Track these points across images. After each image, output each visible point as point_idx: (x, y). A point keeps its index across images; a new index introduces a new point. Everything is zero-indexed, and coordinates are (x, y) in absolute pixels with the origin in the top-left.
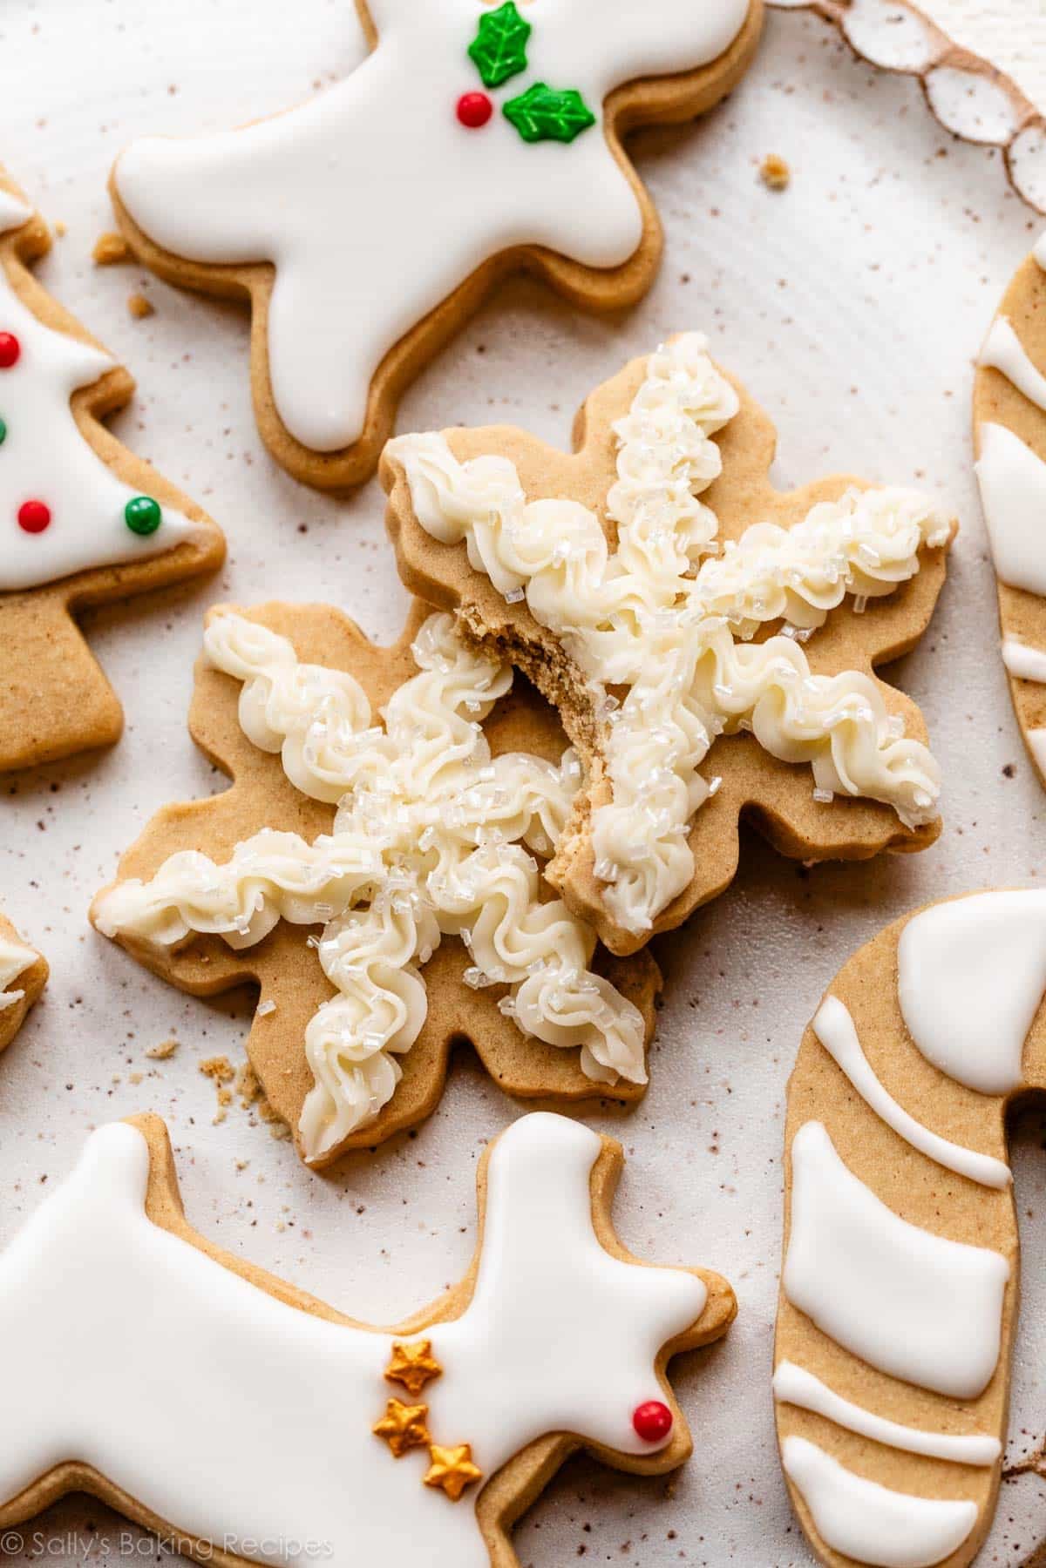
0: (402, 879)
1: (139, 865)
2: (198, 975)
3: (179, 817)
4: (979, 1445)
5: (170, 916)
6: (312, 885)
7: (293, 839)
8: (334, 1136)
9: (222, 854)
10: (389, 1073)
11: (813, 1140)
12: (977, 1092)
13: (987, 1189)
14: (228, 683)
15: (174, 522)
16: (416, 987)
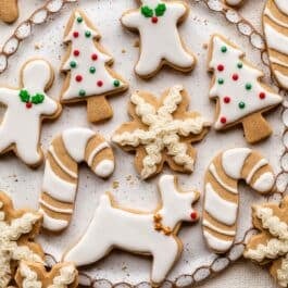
0: (159, 139)
1: (119, 132)
2: (127, 150)
3: (125, 125)
4: (232, 233)
5: (123, 141)
6: (146, 138)
7: (142, 131)
8: (146, 176)
9: (132, 132)
10: (155, 168)
11: (209, 186)
12: (233, 179)
13: (234, 194)
14: (134, 105)
15: (121, 84)
16: (160, 155)
